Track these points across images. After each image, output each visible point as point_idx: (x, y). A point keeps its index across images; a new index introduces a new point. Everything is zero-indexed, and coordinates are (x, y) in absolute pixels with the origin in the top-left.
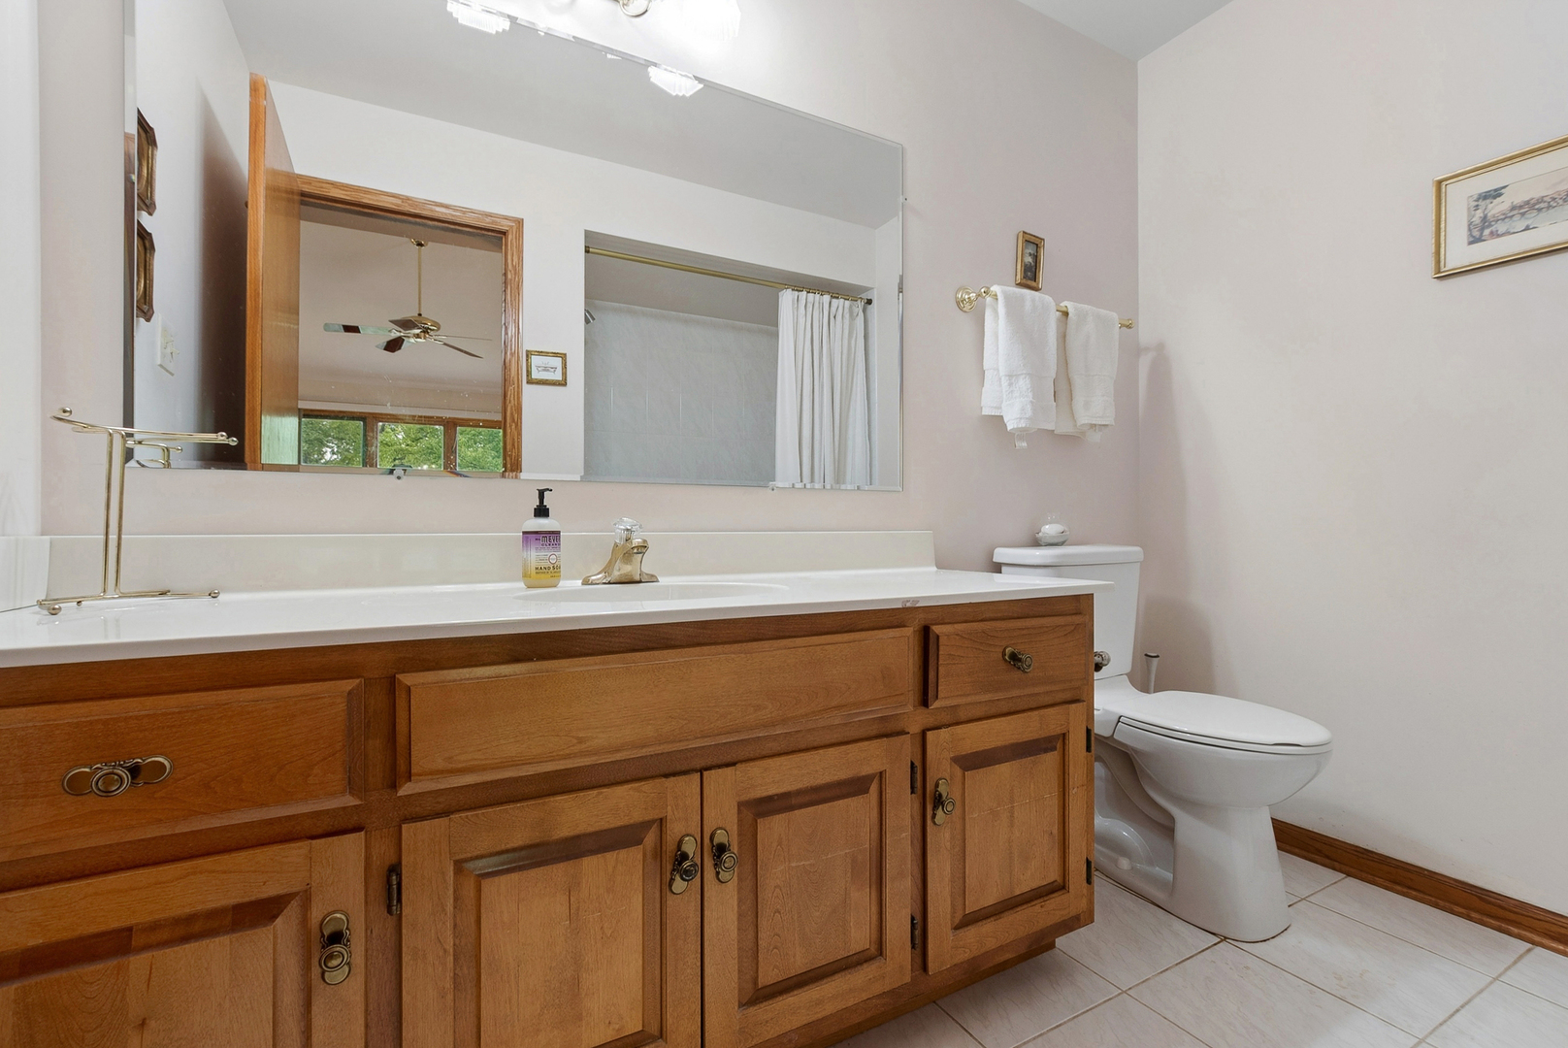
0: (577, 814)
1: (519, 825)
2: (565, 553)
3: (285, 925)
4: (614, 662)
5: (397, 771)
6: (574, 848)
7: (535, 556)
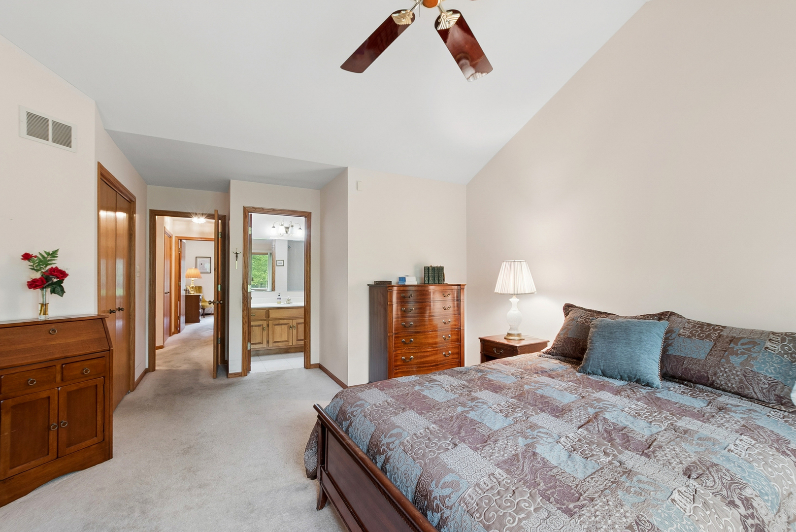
0: (282, 322)
1: (277, 322)
2: (281, 300)
3: (261, 327)
4: (285, 310)
5: (269, 317)
6: (281, 324)
7: (279, 300)
